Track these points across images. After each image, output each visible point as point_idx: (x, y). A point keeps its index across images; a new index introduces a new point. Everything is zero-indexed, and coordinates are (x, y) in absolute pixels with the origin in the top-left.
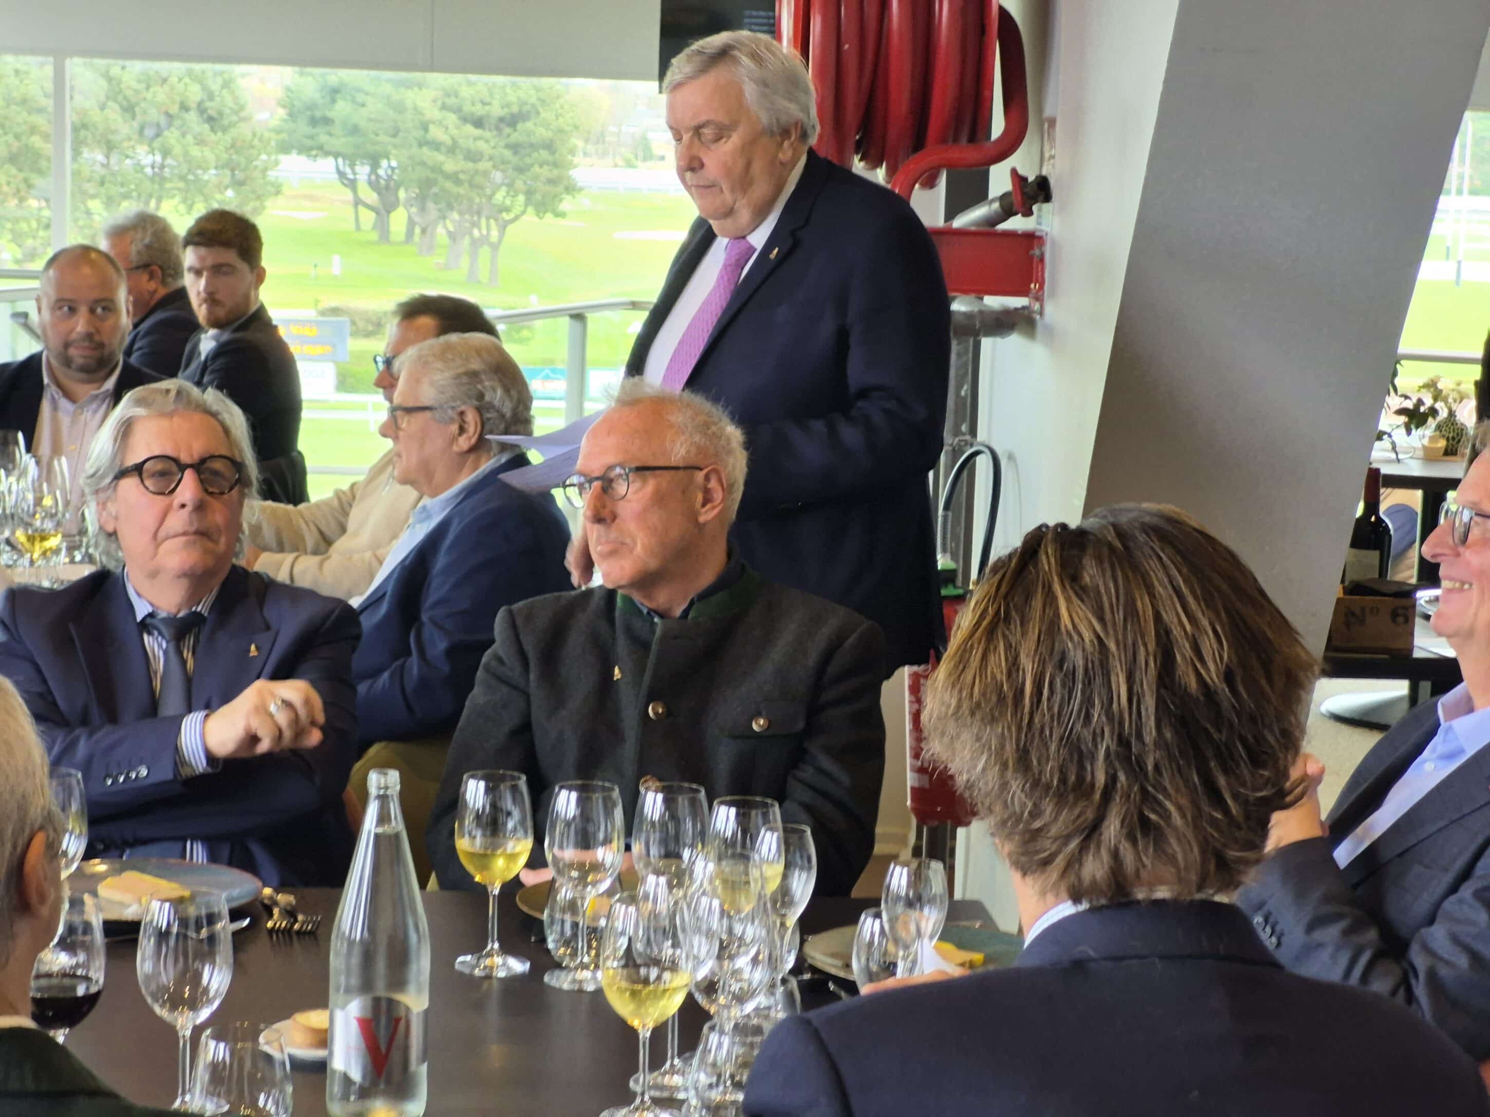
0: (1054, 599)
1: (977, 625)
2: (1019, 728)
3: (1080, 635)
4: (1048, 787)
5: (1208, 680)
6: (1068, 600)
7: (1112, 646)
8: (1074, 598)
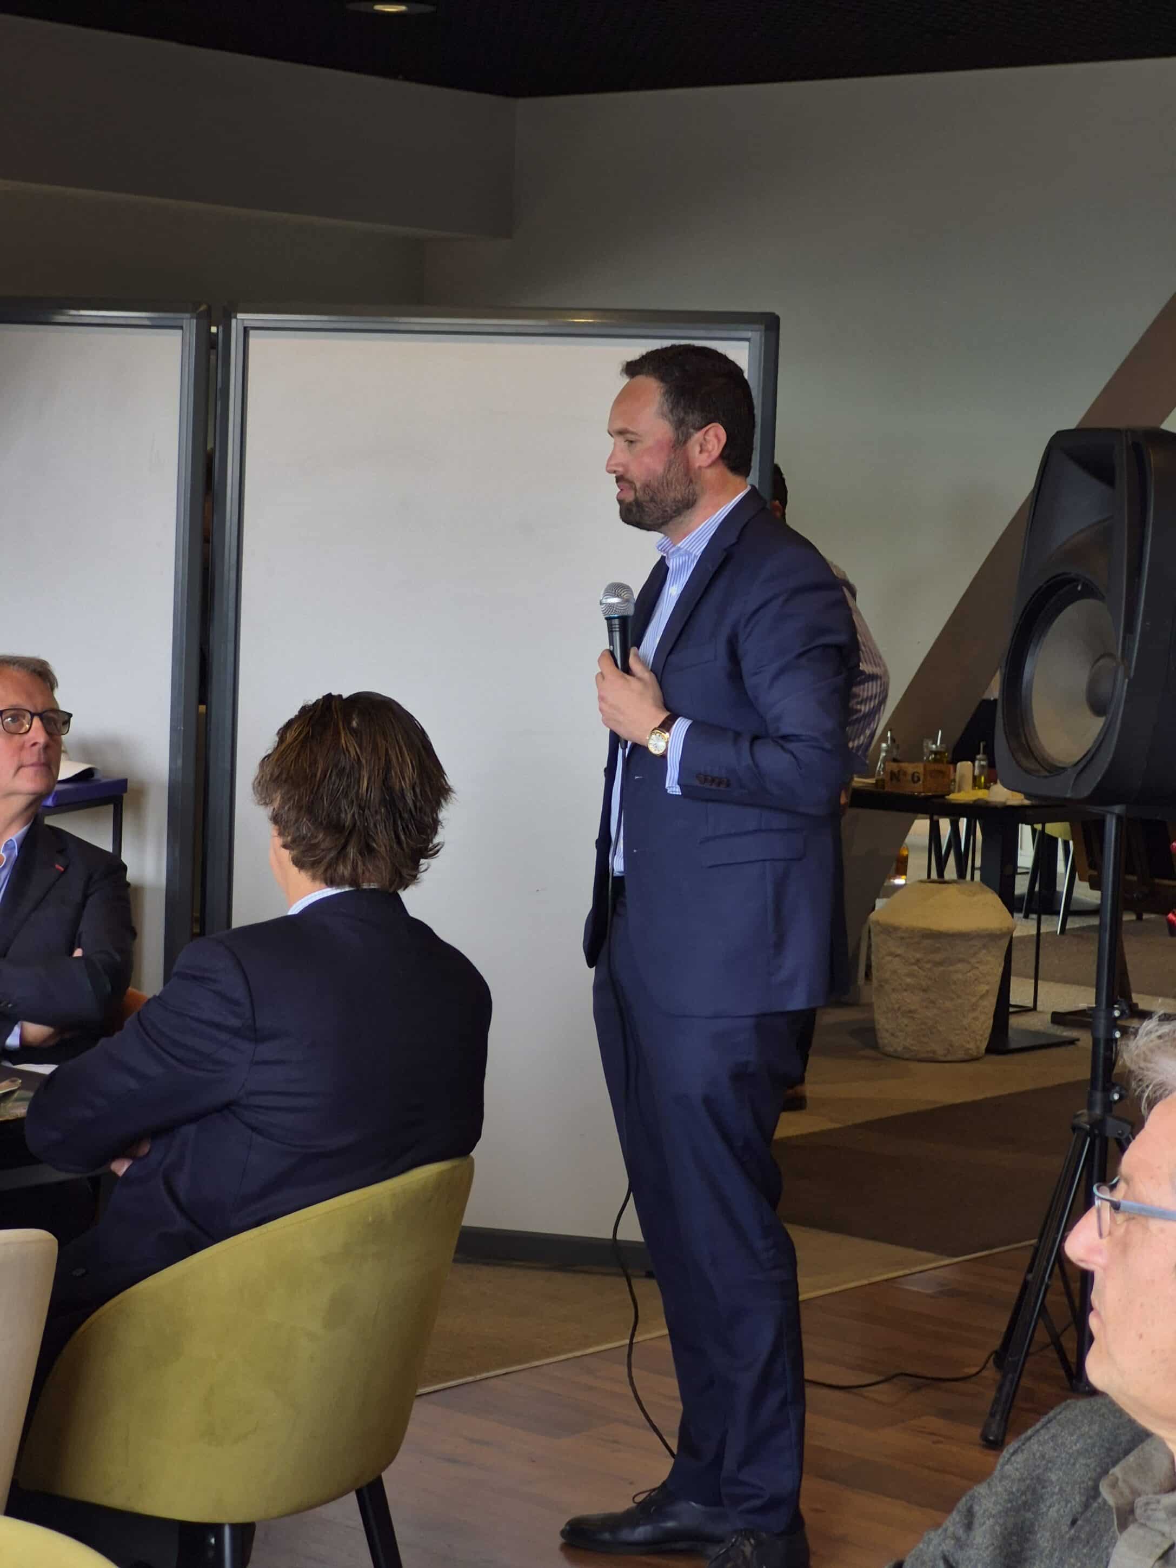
0: (339, 733)
1: (296, 739)
2: (312, 792)
3: (349, 752)
4: (321, 823)
5: (404, 787)
6: (346, 734)
7: (364, 761)
8: (349, 734)
